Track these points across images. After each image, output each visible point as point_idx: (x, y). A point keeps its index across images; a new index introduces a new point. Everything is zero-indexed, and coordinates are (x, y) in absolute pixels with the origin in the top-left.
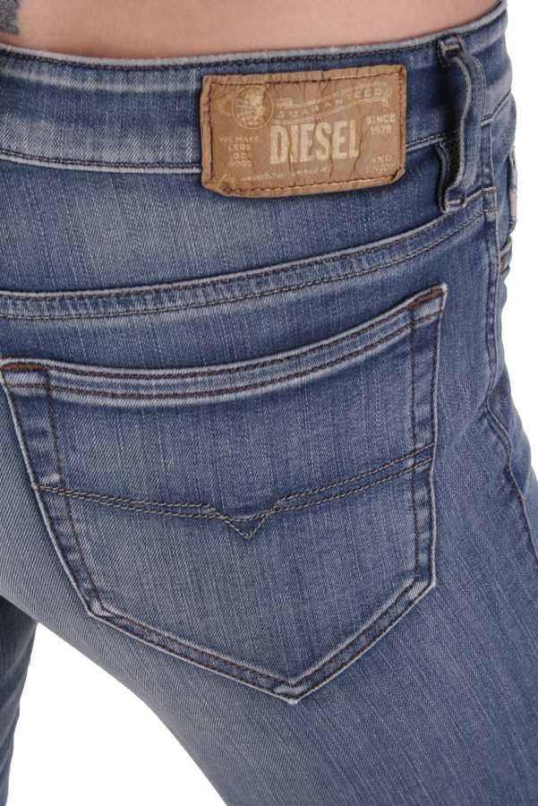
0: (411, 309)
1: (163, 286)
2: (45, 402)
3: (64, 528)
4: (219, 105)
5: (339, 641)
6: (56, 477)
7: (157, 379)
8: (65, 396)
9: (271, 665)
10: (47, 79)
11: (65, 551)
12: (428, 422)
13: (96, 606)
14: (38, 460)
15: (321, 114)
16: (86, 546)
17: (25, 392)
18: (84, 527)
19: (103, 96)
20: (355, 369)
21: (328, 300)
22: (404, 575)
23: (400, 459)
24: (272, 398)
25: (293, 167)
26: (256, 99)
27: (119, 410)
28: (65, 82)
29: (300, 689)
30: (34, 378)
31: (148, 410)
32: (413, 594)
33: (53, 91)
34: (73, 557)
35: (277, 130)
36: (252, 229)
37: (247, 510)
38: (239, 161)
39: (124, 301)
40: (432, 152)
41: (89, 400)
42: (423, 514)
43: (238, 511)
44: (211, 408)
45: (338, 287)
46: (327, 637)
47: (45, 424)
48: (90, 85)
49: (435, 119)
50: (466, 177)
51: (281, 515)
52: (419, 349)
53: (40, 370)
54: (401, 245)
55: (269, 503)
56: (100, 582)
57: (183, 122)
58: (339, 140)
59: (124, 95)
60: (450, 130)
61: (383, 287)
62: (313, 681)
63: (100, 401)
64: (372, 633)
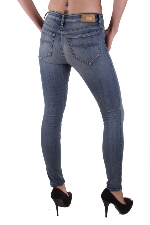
0: (97, 32)
1: (79, 29)
2: (71, 39)
3: (72, 49)
4: (82, 16)
5: (93, 59)
6: (72, 44)
7: (79, 35)
8: (72, 38)
9: (88, 61)
10: (70, 16)
11: (73, 51)
12: (99, 41)
13: (75, 56)
14: (70, 43)
15: (89, 17)
16: (74, 50)
17: (69, 38)
18: (74, 49)
19: (74, 16)
20: (93, 35)
21: (90, 30)
22: (98, 54)
23: (97, 43)
24: (87, 37)
25: (87, 20)
26: (85, 16)
27: (76, 38)
28: (72, 16)
29: (91, 64)
30: (70, 37)
31: (78, 38)
32: (99, 55)
33: (71, 17)
34: (73, 52)
35: (86, 17)
36: (85, 24)
37: (86, 46)
38: (84, 20)
39: (76, 30)
40: (97, 21)
41: (74, 38)
42: (99, 49)
43: (85, 46)
44: (83, 37)
45: (91, 29)
46: (92, 58)
47: (71, 40)
48: (73, 16)
49: (97, 19)
50: (100, 22)
51: (88, 47)
52: (98, 35)
53: (71, 36)
54: (95, 27)
55: (87, 45)
56: (75, 54)
57: (80, 17)
58: (90, 18)
59: (76, 16)
60: (98, 19)
61: (94, 29)
62: (92, 63)
63: (75, 38)
64: (96, 58)
